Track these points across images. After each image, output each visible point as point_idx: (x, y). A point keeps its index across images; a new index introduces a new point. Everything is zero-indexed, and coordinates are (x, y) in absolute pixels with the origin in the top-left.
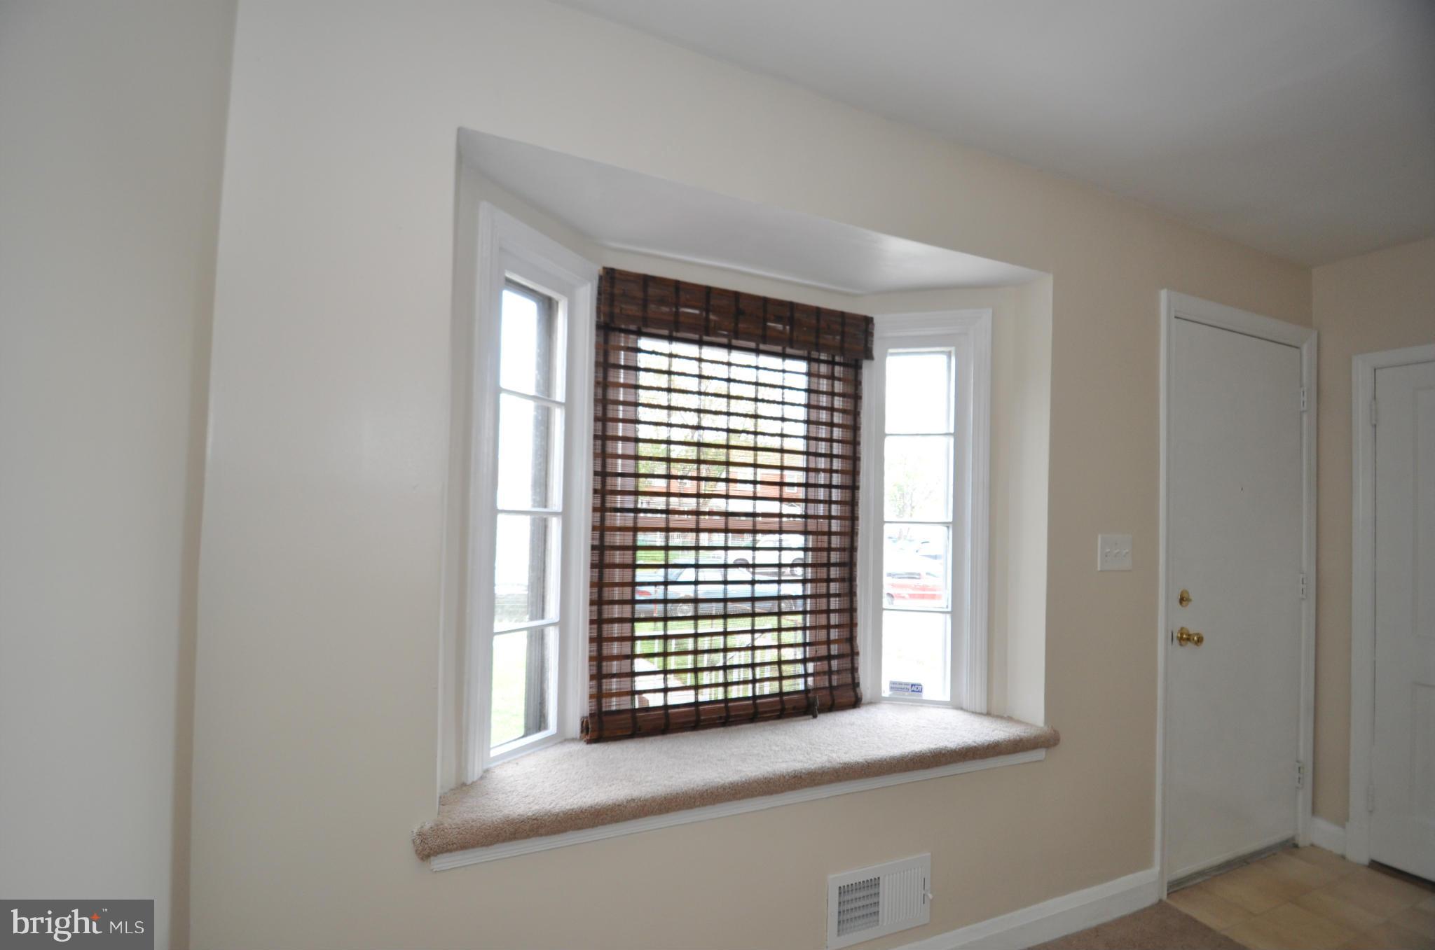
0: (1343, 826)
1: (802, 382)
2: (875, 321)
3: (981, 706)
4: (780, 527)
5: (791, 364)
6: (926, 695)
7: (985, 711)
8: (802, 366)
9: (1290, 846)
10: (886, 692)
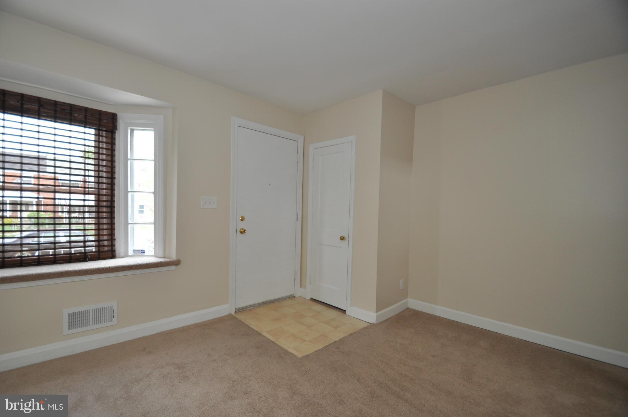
0: (305, 289)
1: (93, 138)
2: (118, 115)
3: (162, 255)
4: (70, 191)
5: (88, 130)
6: (146, 254)
7: (163, 257)
8: (93, 131)
9: (292, 297)
10: (130, 253)
